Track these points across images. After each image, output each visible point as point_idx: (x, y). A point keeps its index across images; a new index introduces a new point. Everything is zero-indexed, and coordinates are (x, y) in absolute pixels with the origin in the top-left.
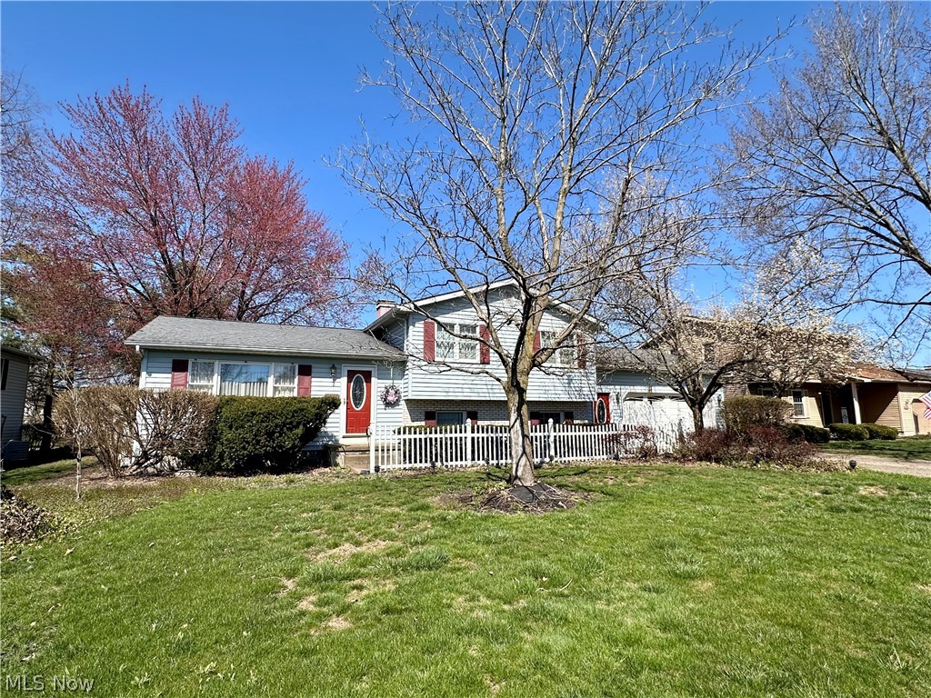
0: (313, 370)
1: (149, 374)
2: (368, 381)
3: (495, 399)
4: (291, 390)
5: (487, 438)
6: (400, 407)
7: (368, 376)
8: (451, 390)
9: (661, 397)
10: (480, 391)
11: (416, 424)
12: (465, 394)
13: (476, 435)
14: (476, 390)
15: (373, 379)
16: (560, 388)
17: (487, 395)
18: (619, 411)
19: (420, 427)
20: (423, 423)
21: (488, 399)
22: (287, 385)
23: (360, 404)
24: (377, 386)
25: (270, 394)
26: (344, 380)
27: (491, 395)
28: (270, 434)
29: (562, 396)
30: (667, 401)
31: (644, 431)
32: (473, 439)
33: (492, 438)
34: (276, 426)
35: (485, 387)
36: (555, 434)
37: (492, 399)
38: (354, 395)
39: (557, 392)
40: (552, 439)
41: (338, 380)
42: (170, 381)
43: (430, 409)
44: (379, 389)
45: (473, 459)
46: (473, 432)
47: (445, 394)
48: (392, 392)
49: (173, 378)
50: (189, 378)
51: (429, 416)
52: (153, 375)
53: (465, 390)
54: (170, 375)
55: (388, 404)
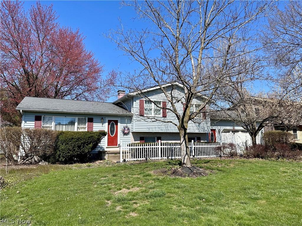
0: (94, 120)
1: (26, 122)
2: (117, 125)
3: (169, 132)
4: (85, 128)
5: (167, 148)
6: (130, 135)
7: (116, 122)
8: (151, 128)
9: (237, 131)
10: (162, 128)
11: (136, 142)
12: (156, 130)
13: (162, 147)
14: (161, 128)
15: (118, 124)
16: (195, 127)
17: (165, 130)
18: (220, 137)
19: (138, 143)
20: (139, 142)
21: (166, 132)
22: (83, 126)
23: (113, 134)
24: (120, 126)
25: (76, 130)
26: (107, 124)
27: (167, 130)
28: (79, 147)
29: (196, 131)
30: (240, 133)
31: (231, 145)
32: (161, 148)
33: (169, 148)
34: (82, 144)
35: (164, 127)
36: (194, 146)
37: (167, 132)
38: (111, 130)
39: (194, 129)
40: (193, 148)
41: (104, 124)
42: (34, 124)
43: (142, 136)
44: (121, 128)
45: (161, 156)
46: (161, 145)
47: (148, 130)
48: (126, 129)
49: (35, 124)
50: (42, 123)
51: (142, 139)
52: (27, 122)
53: (156, 128)
54: (34, 122)
55: (125, 134)
